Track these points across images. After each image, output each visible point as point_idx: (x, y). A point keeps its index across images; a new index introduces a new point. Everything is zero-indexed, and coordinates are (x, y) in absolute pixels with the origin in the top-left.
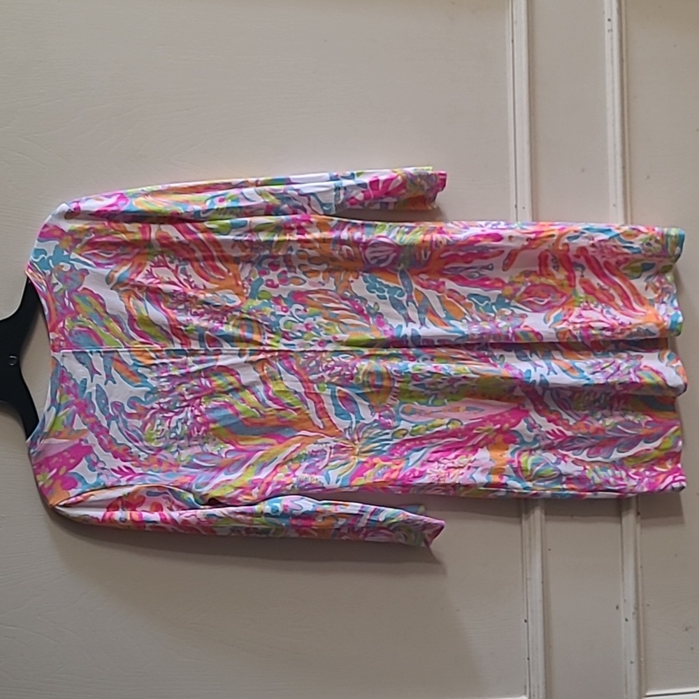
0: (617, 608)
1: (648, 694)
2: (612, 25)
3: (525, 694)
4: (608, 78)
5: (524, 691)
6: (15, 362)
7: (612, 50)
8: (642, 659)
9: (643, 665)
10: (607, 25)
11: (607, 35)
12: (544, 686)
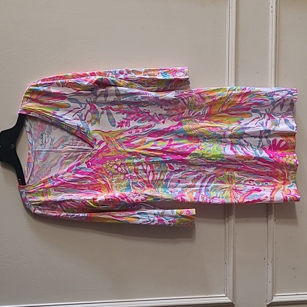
0: (264, 259)
1: (276, 295)
2: (273, 9)
3: (224, 293)
4: (270, 33)
5: (224, 292)
6: (14, 147)
7: (273, 20)
8: (274, 281)
9: (274, 283)
10: (271, 9)
11: (271, 14)
12: (232, 290)
